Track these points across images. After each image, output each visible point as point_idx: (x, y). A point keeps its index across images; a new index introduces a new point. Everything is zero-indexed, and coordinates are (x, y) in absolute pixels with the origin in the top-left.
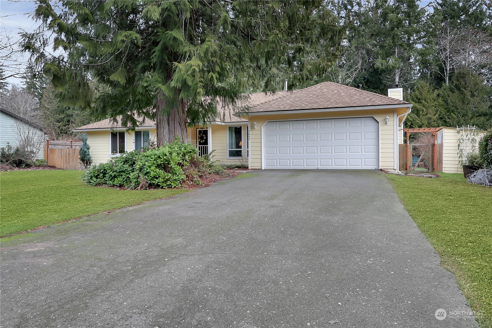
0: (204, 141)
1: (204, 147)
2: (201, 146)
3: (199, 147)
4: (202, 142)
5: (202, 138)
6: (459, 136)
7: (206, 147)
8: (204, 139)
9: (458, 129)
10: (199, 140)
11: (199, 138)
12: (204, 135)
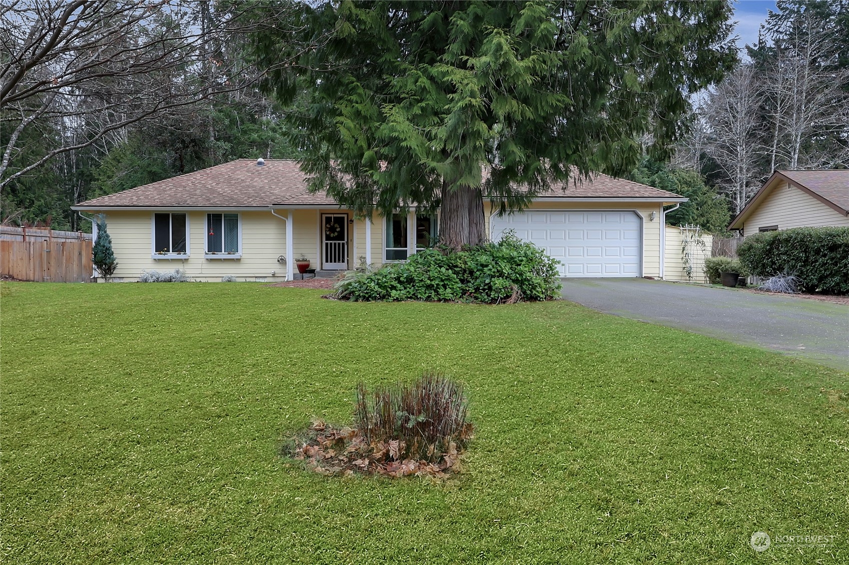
0: (336, 234)
1: (335, 244)
2: (329, 242)
3: (327, 244)
4: (332, 235)
5: (332, 229)
6: (682, 237)
7: (339, 244)
8: (336, 231)
9: (682, 228)
10: (328, 233)
11: (328, 230)
12: (336, 225)
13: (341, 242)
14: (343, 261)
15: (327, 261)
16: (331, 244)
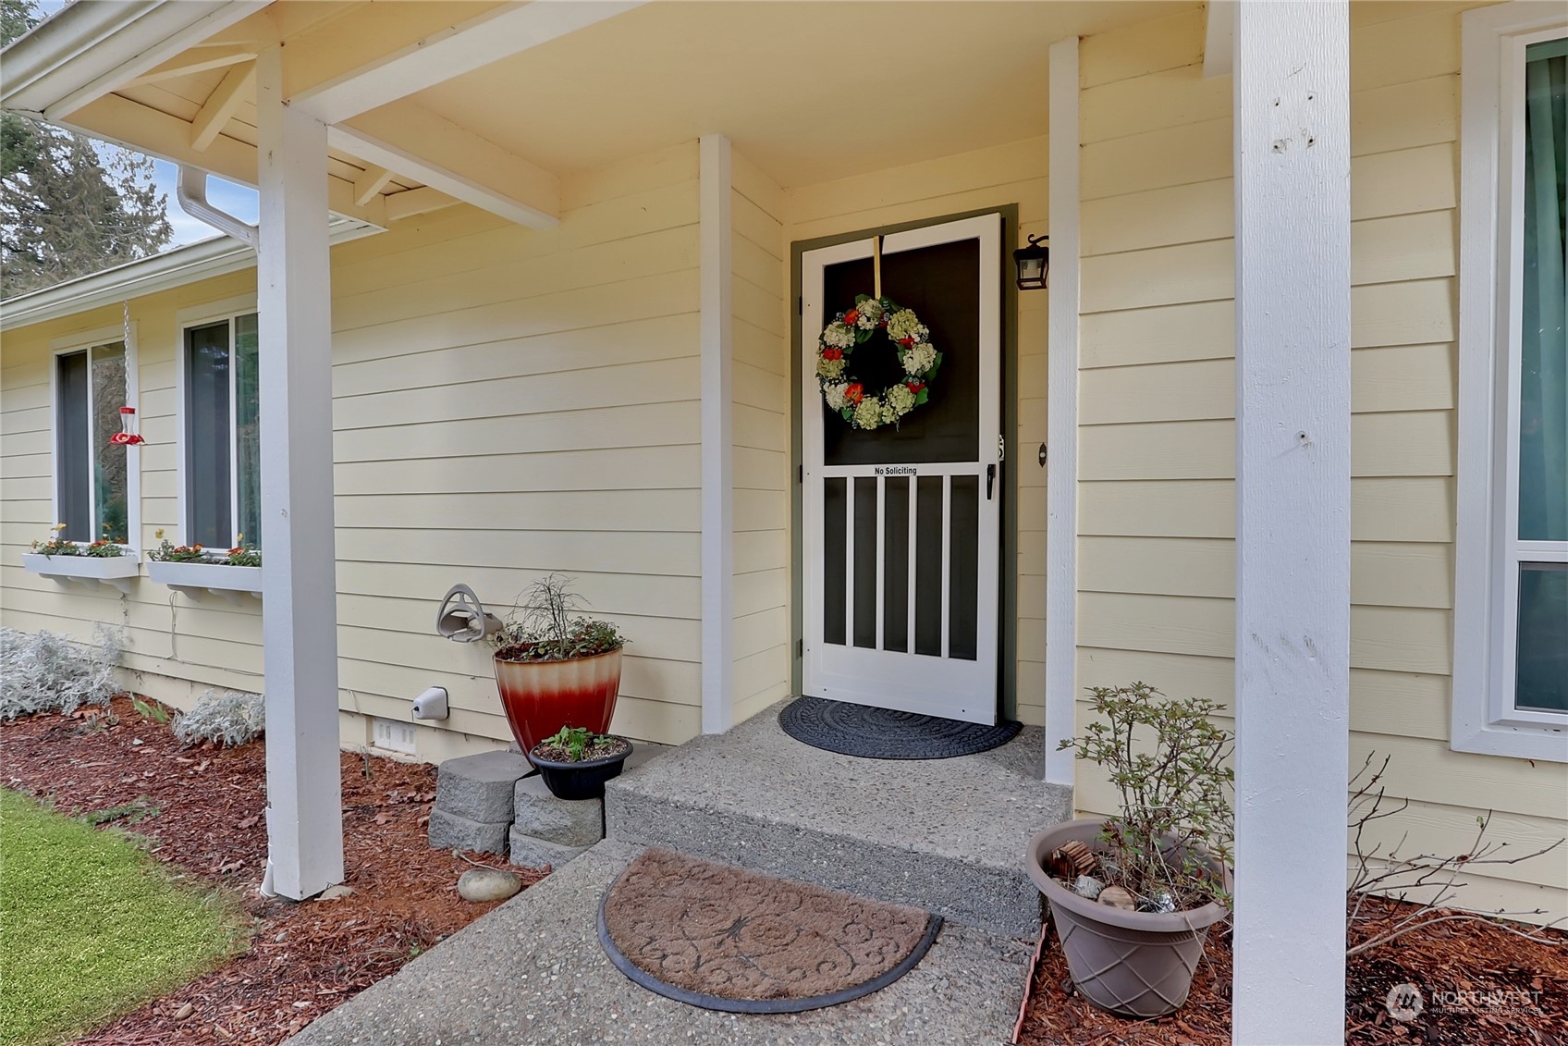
0: (901, 400)
1: (897, 487)
2: (850, 472)
3: (834, 490)
4: (868, 413)
7: (930, 487)
8: (904, 378)
10: (837, 397)
11: (835, 368)
12: (905, 324)
13: (947, 471)
14: (965, 647)
15: (834, 633)
16: (866, 486)
